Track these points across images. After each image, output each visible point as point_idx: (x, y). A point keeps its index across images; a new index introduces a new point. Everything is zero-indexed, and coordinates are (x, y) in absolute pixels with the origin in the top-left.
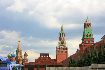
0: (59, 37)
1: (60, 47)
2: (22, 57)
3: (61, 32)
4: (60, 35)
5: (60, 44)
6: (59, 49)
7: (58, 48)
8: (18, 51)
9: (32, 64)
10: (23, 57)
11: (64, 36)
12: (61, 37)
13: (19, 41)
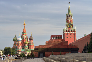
0: (67, 19)
1: (68, 29)
2: (27, 41)
3: (68, 13)
4: (68, 17)
5: (67, 26)
6: (67, 31)
7: (65, 30)
8: (24, 35)
9: (43, 48)
10: (29, 40)
11: (71, 18)
12: (68, 19)
13: (24, 25)
